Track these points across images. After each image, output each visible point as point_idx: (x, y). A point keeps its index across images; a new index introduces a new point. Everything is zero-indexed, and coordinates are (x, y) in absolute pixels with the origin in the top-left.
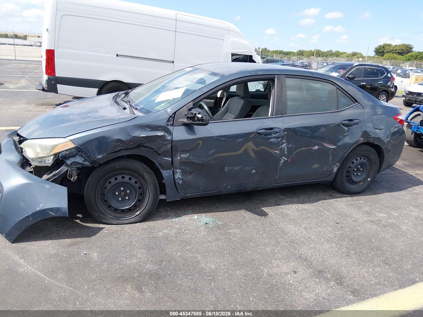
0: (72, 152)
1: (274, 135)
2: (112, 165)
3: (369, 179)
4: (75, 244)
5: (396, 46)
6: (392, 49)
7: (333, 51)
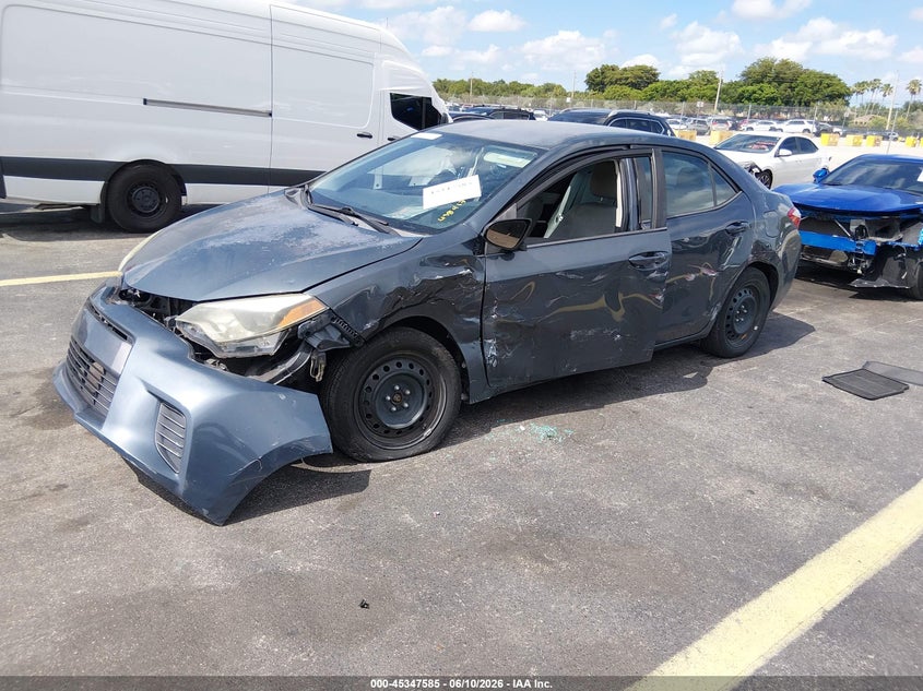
0: (321, 322)
1: (656, 267)
2: (382, 341)
3: (756, 328)
4: (352, 505)
5: (625, 70)
6: (619, 76)
7: (507, 82)
